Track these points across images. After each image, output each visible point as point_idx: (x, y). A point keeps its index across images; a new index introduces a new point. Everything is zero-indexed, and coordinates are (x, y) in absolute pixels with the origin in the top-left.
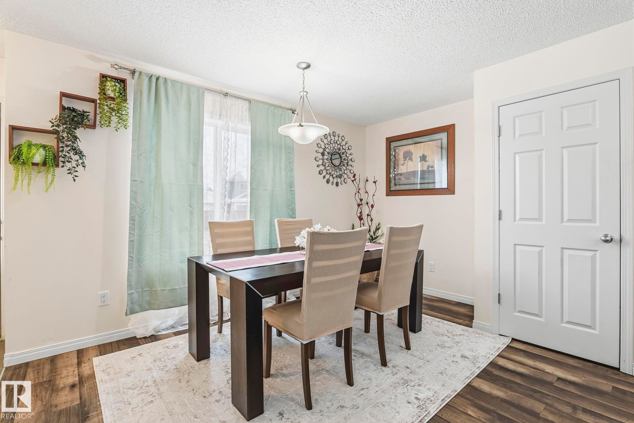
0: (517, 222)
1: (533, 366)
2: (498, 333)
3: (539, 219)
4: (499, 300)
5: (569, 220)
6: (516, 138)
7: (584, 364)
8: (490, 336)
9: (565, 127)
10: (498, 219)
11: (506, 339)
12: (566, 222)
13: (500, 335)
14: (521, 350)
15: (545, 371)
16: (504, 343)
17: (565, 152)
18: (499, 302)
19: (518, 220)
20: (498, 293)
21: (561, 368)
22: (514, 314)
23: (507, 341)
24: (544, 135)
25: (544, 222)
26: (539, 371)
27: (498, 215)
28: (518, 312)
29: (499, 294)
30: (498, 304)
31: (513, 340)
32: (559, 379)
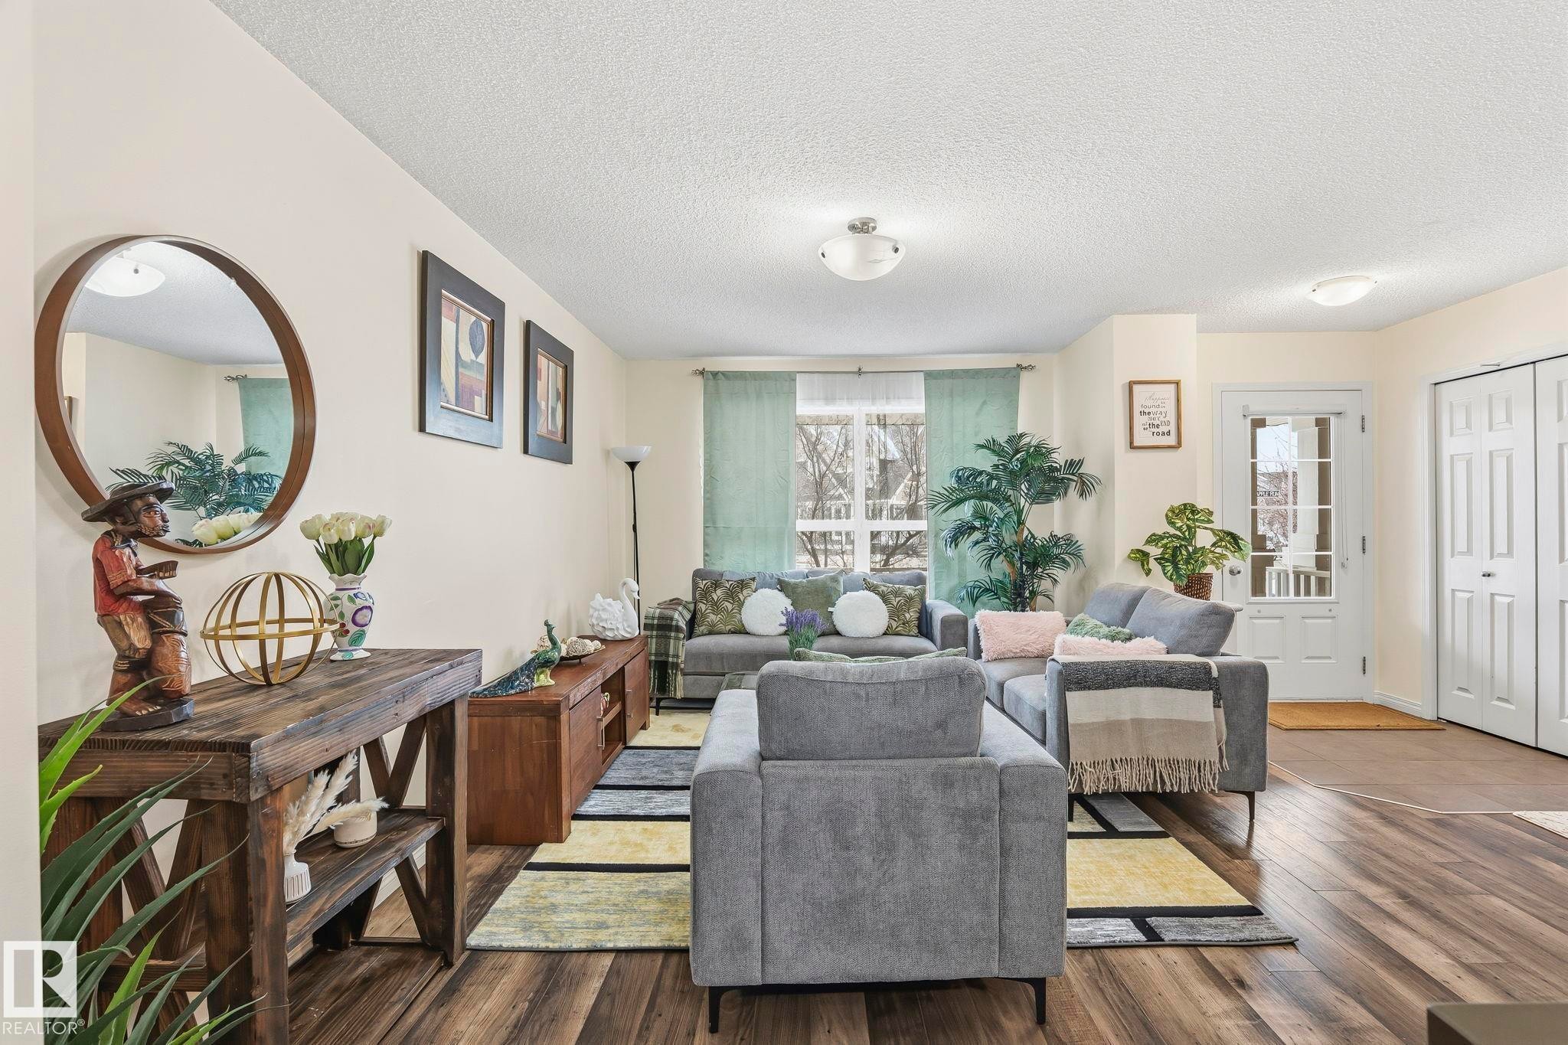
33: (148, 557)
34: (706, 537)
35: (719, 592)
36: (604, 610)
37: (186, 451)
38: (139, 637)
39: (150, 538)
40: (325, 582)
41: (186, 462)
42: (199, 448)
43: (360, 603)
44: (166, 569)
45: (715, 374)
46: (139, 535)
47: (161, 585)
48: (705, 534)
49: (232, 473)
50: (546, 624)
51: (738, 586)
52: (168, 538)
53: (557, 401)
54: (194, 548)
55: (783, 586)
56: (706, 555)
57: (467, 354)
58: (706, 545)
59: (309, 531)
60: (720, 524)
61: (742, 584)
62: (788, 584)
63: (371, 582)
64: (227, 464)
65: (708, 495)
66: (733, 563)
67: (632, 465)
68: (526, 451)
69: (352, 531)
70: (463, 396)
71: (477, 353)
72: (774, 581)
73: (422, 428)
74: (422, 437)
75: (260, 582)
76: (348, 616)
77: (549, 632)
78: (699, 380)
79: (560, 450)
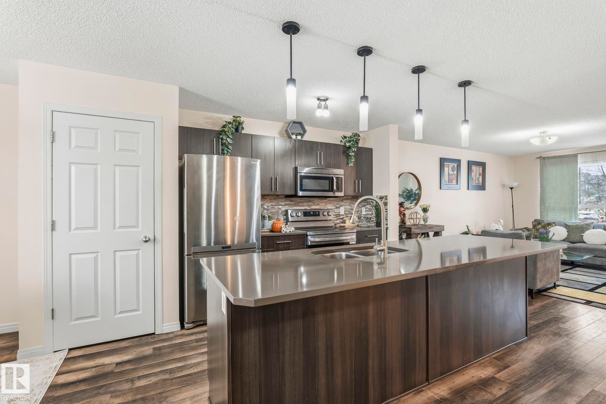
0: (72, 232)
1: (94, 366)
2: (53, 351)
3: (95, 227)
4: (53, 315)
5: (120, 227)
6: (72, 148)
7: (133, 342)
8: (42, 358)
9: (117, 148)
10: (50, 230)
11: (62, 354)
12: (118, 228)
13: (54, 352)
14: (79, 357)
15: (105, 364)
16: (61, 359)
17: (117, 169)
18: (53, 318)
19: (74, 230)
20: (52, 308)
21: (117, 354)
22: (70, 324)
23: (64, 354)
24: (99, 150)
25: (99, 230)
26: (100, 367)
27: (50, 225)
28: (74, 320)
29: (53, 310)
30: (52, 320)
31: (70, 350)
32: (118, 364)
33: (403, 209)
34: (542, 210)
35: (539, 226)
36: (494, 227)
37: (407, 190)
38: (402, 217)
39: (403, 207)
40: (422, 214)
41: (407, 192)
42: (409, 189)
43: (427, 217)
44: (404, 210)
45: (544, 158)
46: (402, 207)
47: (404, 212)
48: (541, 208)
49: (415, 193)
50: (467, 226)
51: (547, 225)
52: (405, 207)
53: (480, 176)
54: (407, 208)
55: (566, 226)
56: (541, 215)
57: (451, 172)
58: (541, 212)
59: (420, 206)
60: (547, 205)
61: (549, 224)
62: (568, 225)
63: (428, 214)
64: (414, 191)
65: (542, 196)
66: (550, 218)
67: (512, 188)
68: (468, 189)
69: (425, 207)
70: (450, 181)
71: (453, 171)
72: (564, 224)
73: (441, 189)
74: (441, 190)
75: (413, 213)
76: (425, 219)
77: (468, 227)
78: (539, 160)
79: (482, 187)
